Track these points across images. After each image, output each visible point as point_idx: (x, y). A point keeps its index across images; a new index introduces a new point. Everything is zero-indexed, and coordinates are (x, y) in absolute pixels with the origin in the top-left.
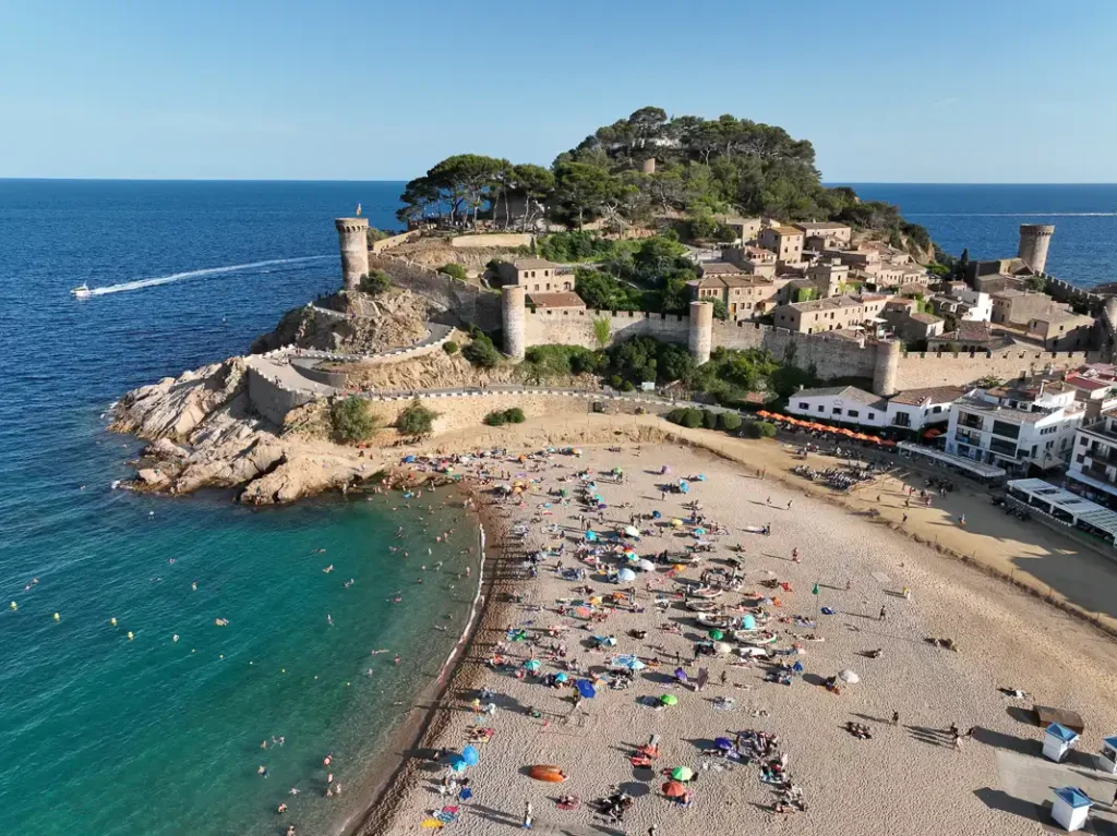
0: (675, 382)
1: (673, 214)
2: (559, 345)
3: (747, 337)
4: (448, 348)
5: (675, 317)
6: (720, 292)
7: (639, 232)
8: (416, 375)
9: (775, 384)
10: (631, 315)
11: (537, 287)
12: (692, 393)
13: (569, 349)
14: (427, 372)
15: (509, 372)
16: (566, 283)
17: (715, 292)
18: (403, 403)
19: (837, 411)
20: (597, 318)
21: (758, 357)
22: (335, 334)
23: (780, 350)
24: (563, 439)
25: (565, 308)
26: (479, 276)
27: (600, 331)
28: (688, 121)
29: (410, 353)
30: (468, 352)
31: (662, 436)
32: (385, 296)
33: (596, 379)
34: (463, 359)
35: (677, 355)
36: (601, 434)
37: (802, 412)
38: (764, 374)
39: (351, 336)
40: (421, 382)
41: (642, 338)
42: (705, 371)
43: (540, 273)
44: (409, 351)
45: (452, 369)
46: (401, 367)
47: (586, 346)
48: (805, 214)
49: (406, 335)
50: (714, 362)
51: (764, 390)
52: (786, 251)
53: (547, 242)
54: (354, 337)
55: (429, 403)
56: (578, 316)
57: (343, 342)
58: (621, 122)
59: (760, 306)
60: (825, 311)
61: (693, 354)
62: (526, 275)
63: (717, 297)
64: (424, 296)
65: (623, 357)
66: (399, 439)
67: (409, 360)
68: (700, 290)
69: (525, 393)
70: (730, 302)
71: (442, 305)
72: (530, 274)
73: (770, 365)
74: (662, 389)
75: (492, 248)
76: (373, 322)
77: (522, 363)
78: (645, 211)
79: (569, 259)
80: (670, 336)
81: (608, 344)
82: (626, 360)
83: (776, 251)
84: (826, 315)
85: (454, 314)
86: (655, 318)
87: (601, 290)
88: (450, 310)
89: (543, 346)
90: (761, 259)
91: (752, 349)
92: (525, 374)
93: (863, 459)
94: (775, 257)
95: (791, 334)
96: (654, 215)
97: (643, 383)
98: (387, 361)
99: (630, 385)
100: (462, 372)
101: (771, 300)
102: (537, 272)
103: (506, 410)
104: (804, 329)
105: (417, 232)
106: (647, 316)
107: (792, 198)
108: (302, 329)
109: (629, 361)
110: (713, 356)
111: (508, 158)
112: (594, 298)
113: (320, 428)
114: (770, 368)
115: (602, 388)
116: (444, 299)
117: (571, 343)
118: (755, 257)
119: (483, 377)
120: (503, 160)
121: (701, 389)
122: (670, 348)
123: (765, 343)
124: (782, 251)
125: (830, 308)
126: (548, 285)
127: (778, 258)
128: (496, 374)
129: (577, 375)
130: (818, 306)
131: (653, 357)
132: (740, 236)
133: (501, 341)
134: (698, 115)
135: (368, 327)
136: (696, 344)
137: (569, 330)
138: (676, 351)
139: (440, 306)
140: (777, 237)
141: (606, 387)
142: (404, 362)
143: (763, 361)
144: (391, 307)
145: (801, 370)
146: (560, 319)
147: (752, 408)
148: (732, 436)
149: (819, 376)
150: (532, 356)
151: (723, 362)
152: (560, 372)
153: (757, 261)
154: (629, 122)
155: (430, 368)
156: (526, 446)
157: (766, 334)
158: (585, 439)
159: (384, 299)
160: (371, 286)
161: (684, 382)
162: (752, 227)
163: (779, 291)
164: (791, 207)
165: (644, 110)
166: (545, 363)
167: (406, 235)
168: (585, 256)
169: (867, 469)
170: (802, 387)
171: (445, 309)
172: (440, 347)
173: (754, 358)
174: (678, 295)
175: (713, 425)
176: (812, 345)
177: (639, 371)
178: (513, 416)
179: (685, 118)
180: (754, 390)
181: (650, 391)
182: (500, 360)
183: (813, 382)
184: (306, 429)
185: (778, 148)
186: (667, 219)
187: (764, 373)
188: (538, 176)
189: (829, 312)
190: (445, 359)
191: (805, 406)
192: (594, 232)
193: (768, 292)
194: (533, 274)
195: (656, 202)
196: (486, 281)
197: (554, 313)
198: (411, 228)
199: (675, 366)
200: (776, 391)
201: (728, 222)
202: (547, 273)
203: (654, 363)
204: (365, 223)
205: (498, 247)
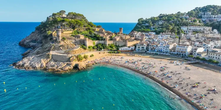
3: (111, 42)
10: (97, 41)
19: (125, 49)
22: (61, 48)
23: (115, 43)
27: (94, 44)
30: (83, 48)
37: (121, 50)
54: (65, 47)
61: (106, 45)
68: (104, 37)
74: (104, 50)
80: (103, 43)
86: (100, 41)
99: (101, 50)
103: (91, 55)
108: (52, 48)
117: (91, 45)
119: (85, 51)
121: (109, 49)
131: (102, 46)
135: (67, 46)
144: (67, 42)
150: (89, 47)
151: (110, 46)
170: (120, 47)
176: (118, 42)
200: (117, 48)
202: (82, 36)
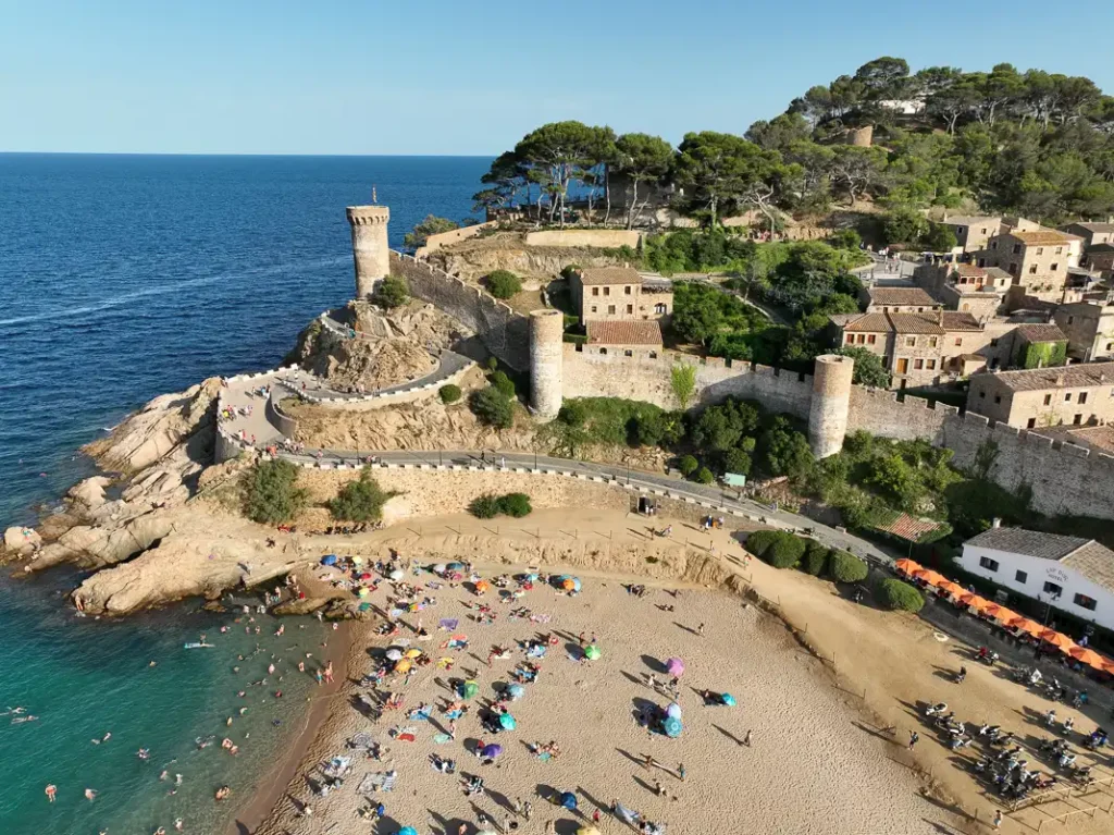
0: (781, 479)
1: (864, 206)
2: (616, 400)
3: (912, 419)
4: (447, 394)
5: (795, 375)
6: (881, 338)
7: (806, 231)
8: (391, 430)
9: (950, 507)
10: (728, 364)
11: (612, 309)
12: (803, 501)
13: (629, 406)
14: (406, 427)
15: (530, 435)
16: (660, 305)
17: (872, 339)
18: (348, 473)
19: (1053, 588)
20: (676, 365)
21: (927, 456)
22: (331, 358)
23: (970, 449)
24: (563, 557)
25: (629, 347)
26: (542, 288)
27: (680, 383)
28: (937, 75)
29: (386, 399)
30: (475, 401)
31: (722, 578)
32: (400, 311)
33: (661, 456)
34: (467, 412)
35: (787, 438)
36: (625, 557)
37: (985, 573)
38: (933, 488)
39: (345, 364)
40: (397, 440)
41: (738, 401)
42: (831, 468)
43: (617, 290)
44: (384, 395)
45: (446, 426)
46: (368, 418)
47: (659, 404)
48: (1097, 209)
49: (401, 369)
50: (847, 456)
51: (929, 514)
52: (1033, 270)
53: (662, 241)
55: (384, 477)
56: (647, 360)
57: (336, 370)
58: (843, 78)
59: (956, 363)
60: (1067, 391)
61: (813, 439)
62: (596, 292)
63: (870, 347)
64: (450, 314)
65: (703, 429)
66: (334, 525)
67: (383, 408)
68: (845, 334)
69: (536, 472)
70: (897, 357)
71: (468, 330)
72: (601, 291)
73: (947, 472)
74: (758, 486)
75: (580, 249)
76: (368, 347)
77: (551, 423)
78: (822, 200)
79: (687, 268)
80: (784, 403)
81: (689, 405)
82: (707, 435)
83: (1014, 271)
84: (1068, 397)
85: (482, 342)
86: (763, 373)
87: (700, 320)
88: (477, 336)
89: (591, 400)
90: (976, 285)
91: (918, 440)
92: (553, 441)
93: (1086, 708)
94: (1009, 282)
95: (992, 425)
96: (834, 207)
97: (727, 475)
98: (349, 408)
99: (709, 473)
100: (460, 428)
101: (977, 356)
102: (612, 288)
103: (504, 494)
104: (1017, 421)
105: (494, 224)
106: (753, 368)
107: (1079, 184)
109: (710, 437)
110: (850, 444)
111: (611, 126)
112: (687, 331)
113: (233, 497)
114: (946, 478)
115: (667, 472)
116: (472, 321)
117: (636, 398)
118: (964, 281)
119: (492, 439)
120: (607, 129)
121: (817, 496)
122: (779, 424)
123: (942, 434)
124: (1025, 271)
125: (1079, 385)
126: (630, 308)
127: (1016, 280)
128: (512, 436)
129: (635, 447)
130: (1054, 381)
131: (751, 435)
132: (962, 243)
133: (526, 389)
134: (952, 65)
136: (819, 422)
137: (633, 379)
138: (786, 429)
139: (465, 329)
140: (1019, 248)
141: (673, 471)
142: (374, 410)
143: (935, 465)
144: (405, 326)
145: (1001, 489)
146: (619, 361)
147: (898, 546)
148: (842, 596)
149: (1035, 507)
150: (569, 414)
151: (863, 457)
152: (607, 441)
153: (967, 288)
154: (855, 78)
155: (412, 421)
156: (504, 561)
157: (948, 419)
158: (597, 563)
159: (398, 315)
160: (386, 297)
161: (793, 482)
162: (983, 229)
163: (994, 343)
164: (1071, 198)
165: (876, 62)
166: (587, 426)
167: (477, 227)
168: (710, 264)
169: (1085, 742)
170: (997, 523)
171: (471, 334)
172: (436, 393)
173: (919, 457)
174: (811, 340)
175: (817, 569)
176: (1028, 452)
177: (725, 453)
178: (514, 505)
179: (933, 71)
180: (910, 511)
181: (738, 490)
182: (519, 415)
183: (1022, 515)
184: (215, 498)
185: (1080, 109)
186: (852, 213)
187: (931, 485)
188: (646, 151)
189: (1076, 392)
190: (439, 410)
191: (993, 566)
192: (738, 229)
193: (974, 341)
194: (607, 291)
195: (840, 188)
196: (547, 296)
197: (610, 355)
198: (490, 218)
199: (780, 455)
200: (950, 520)
201: (946, 220)
202: (628, 290)
203: (751, 443)
204: (385, 212)
205: (589, 247)
